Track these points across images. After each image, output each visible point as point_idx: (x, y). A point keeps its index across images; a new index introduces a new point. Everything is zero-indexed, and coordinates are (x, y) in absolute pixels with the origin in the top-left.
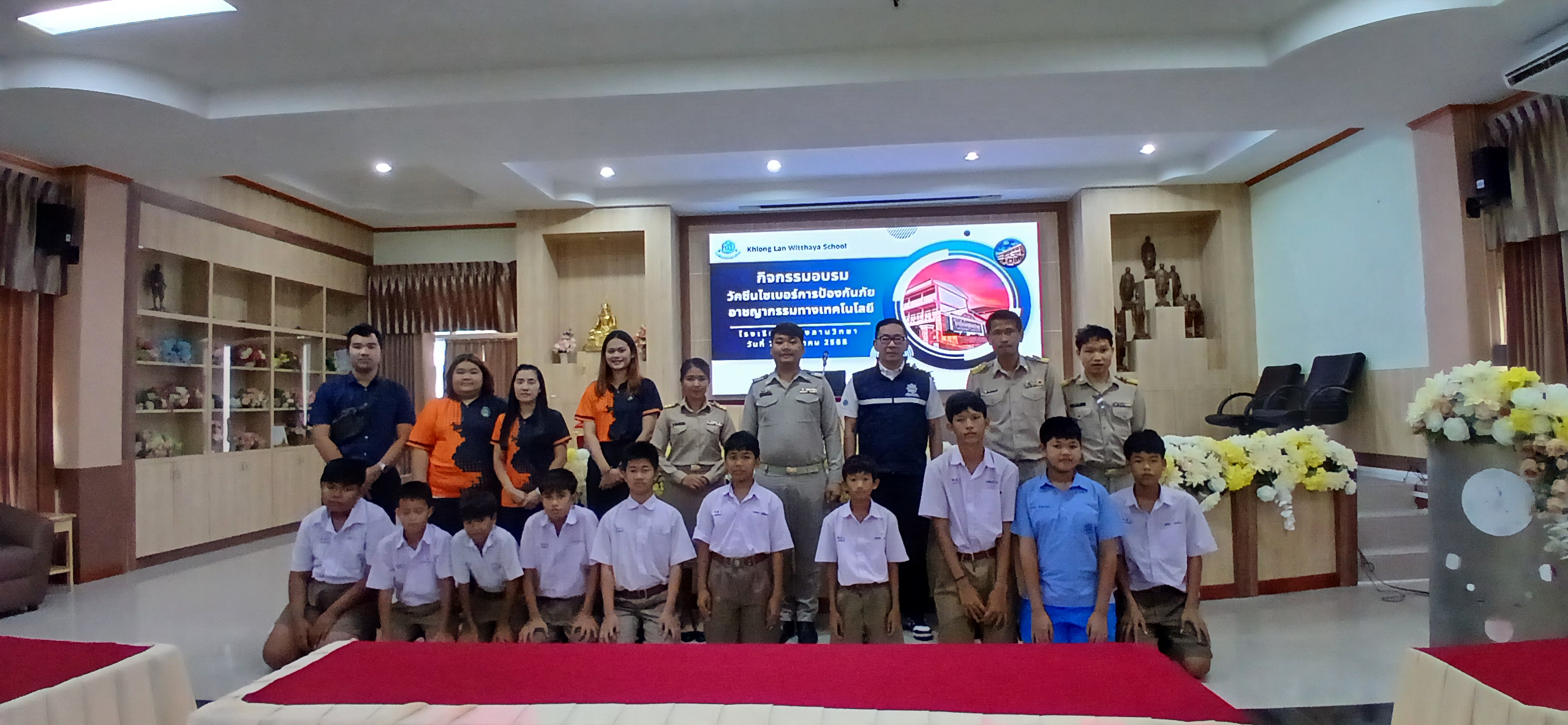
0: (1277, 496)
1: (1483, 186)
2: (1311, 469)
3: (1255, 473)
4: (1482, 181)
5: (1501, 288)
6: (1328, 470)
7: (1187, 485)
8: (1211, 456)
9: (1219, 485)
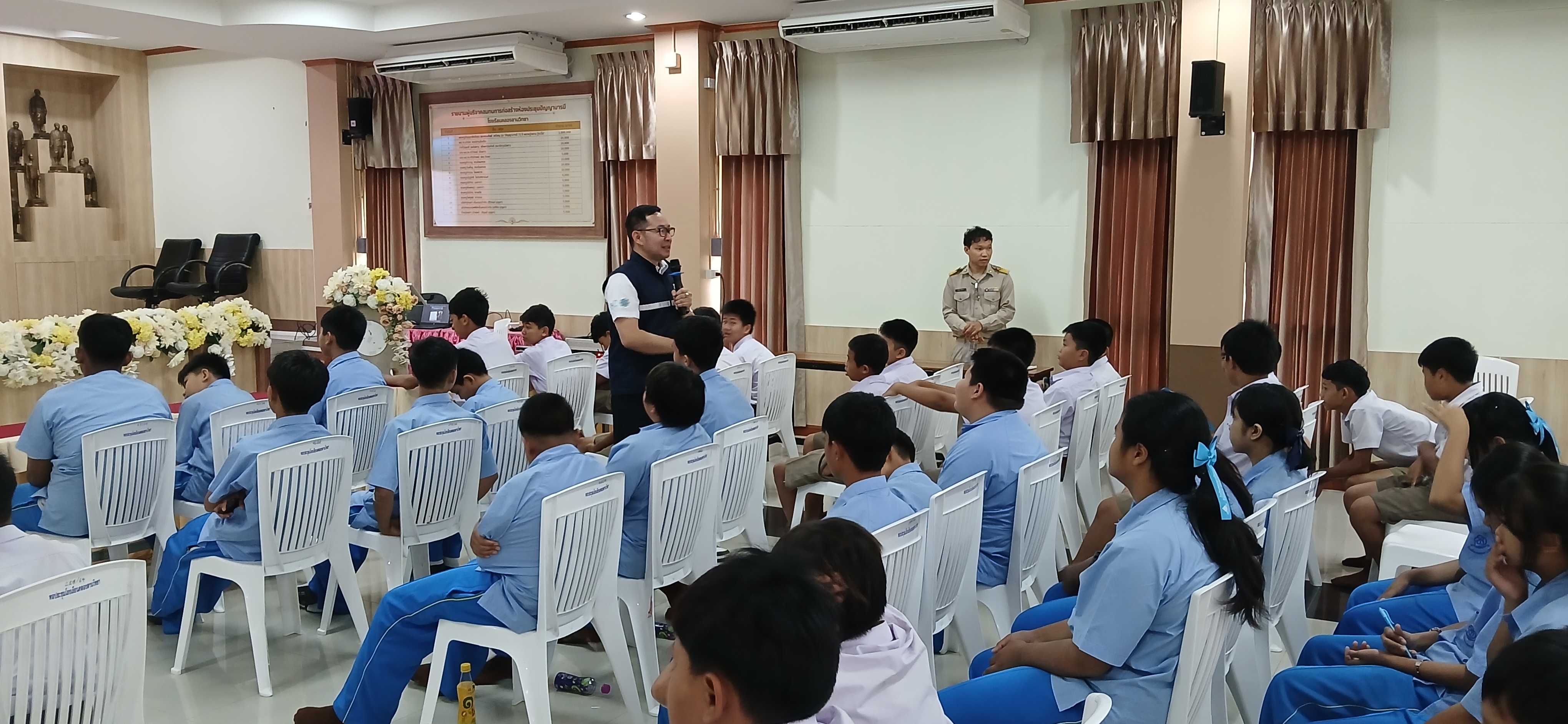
0: (222, 352)
1: (355, 125)
2: (242, 330)
3: (206, 335)
4: (354, 121)
5: (363, 197)
6: (255, 331)
7: (162, 346)
8: (177, 323)
9: (183, 345)
